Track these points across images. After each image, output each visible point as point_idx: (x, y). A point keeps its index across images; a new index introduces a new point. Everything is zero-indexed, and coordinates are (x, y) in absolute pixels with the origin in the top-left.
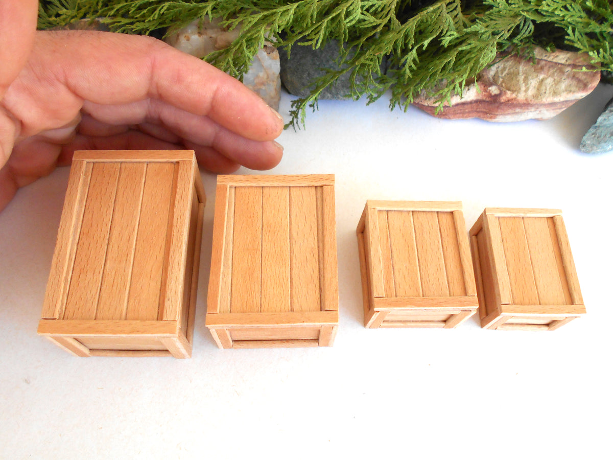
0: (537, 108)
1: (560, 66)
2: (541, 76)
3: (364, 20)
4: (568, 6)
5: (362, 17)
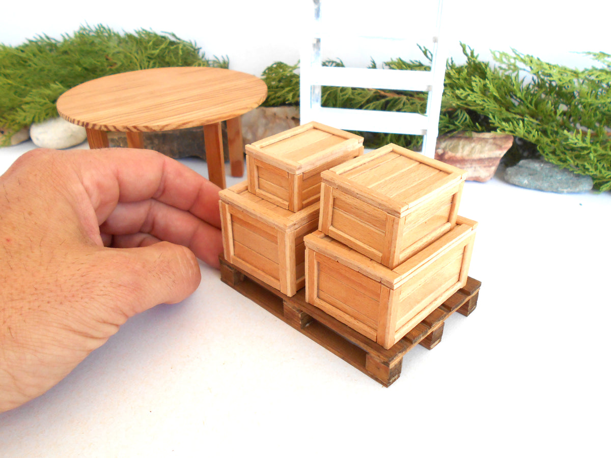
0: (471, 164)
1: (486, 139)
2: (473, 145)
3: (354, 99)
4: (486, 100)
5: (352, 97)
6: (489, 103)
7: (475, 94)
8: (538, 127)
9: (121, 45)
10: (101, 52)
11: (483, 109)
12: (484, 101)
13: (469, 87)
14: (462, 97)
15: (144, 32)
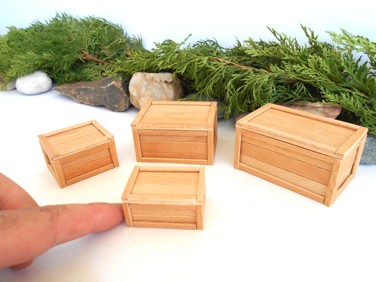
1: (317, 108)
4: (318, 74)
6: (321, 77)
7: (310, 69)
8: (365, 101)
9: (78, 27)
10: (65, 32)
11: (315, 82)
12: (317, 75)
13: (305, 62)
14: (298, 71)
15: (90, 18)
